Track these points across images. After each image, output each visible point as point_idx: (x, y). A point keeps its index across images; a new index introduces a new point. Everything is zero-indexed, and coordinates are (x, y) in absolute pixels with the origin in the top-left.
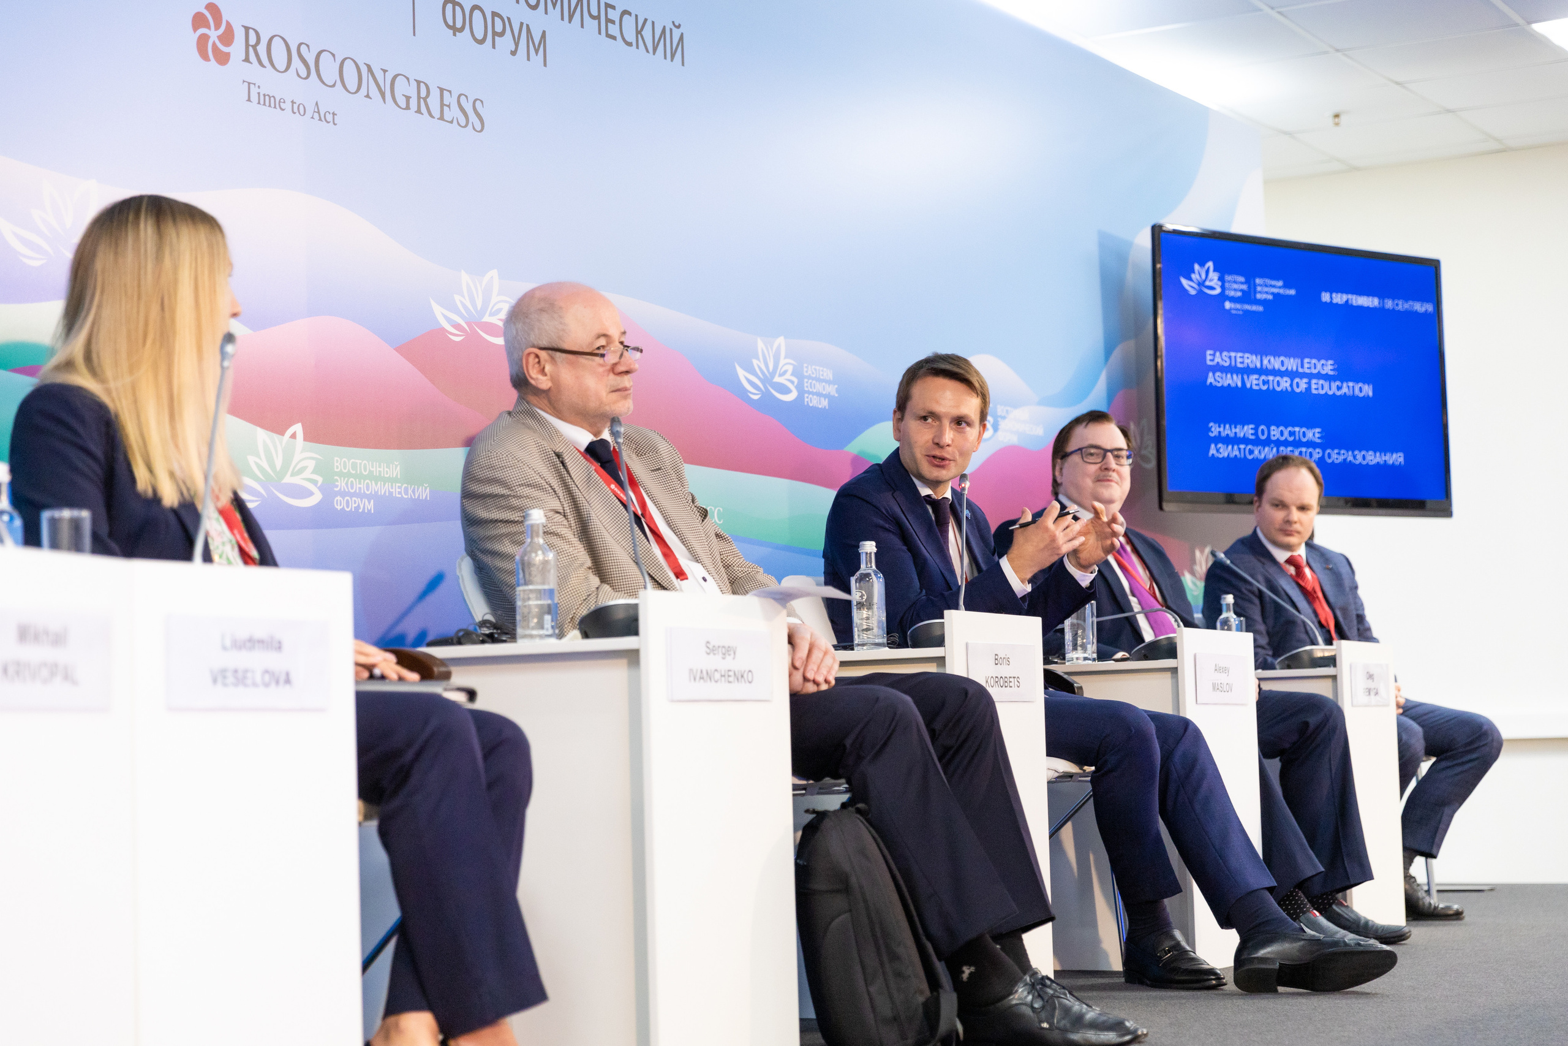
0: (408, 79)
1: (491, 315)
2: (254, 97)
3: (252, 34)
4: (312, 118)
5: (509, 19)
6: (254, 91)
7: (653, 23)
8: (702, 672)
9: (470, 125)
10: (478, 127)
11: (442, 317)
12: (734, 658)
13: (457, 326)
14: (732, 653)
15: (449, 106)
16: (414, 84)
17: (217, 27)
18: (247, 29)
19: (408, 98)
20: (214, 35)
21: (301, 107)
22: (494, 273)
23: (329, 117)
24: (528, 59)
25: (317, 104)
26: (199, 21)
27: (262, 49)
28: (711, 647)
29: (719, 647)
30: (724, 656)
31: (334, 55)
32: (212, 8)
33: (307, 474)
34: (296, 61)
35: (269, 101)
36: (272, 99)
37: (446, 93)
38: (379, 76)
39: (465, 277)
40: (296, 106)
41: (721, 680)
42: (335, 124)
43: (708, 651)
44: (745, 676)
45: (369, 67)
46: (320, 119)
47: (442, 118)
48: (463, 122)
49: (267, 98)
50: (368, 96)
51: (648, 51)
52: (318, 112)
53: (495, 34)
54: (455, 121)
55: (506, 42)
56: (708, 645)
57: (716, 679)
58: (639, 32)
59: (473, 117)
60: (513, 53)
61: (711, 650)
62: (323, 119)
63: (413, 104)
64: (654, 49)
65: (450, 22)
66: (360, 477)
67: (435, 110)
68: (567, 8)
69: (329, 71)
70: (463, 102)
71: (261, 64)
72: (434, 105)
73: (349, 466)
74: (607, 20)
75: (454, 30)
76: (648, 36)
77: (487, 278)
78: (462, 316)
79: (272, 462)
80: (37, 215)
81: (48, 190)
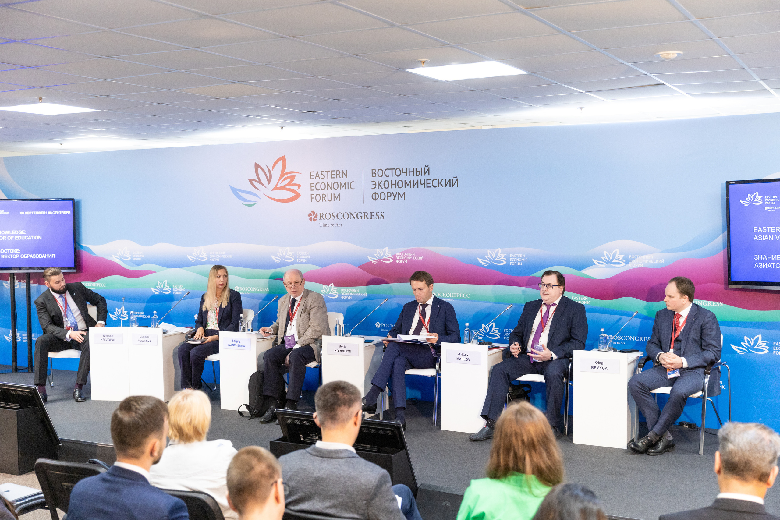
0: (361, 213)
1: (385, 257)
2: (322, 225)
3: (322, 214)
5: (393, 193)
6: (322, 224)
7: (445, 179)
8: (231, 344)
9: (380, 218)
10: (382, 218)
11: (370, 259)
12: (240, 342)
13: (375, 260)
15: (373, 216)
16: (363, 214)
18: (320, 214)
19: (361, 217)
20: (313, 216)
21: (333, 225)
22: (387, 248)
24: (399, 199)
25: (337, 223)
26: (310, 215)
27: (324, 217)
29: (236, 340)
31: (341, 213)
32: (313, 212)
33: (335, 292)
34: (332, 217)
37: (372, 213)
38: (353, 214)
39: (377, 250)
40: (332, 225)
42: (342, 226)
43: (233, 341)
44: (243, 345)
45: (351, 213)
47: (371, 218)
48: (377, 218)
49: (325, 225)
50: (350, 219)
51: (443, 187)
52: (337, 225)
53: (388, 197)
54: (375, 218)
55: (392, 197)
57: (235, 346)
58: (439, 183)
59: (380, 216)
60: (393, 200)
63: (363, 218)
64: (446, 186)
65: (374, 198)
66: (348, 292)
67: (369, 217)
68: (413, 184)
69: (340, 216)
70: (378, 214)
71: (323, 219)
72: (369, 216)
73: (345, 290)
74: (427, 183)
75: (375, 199)
76: (443, 183)
77: (385, 249)
78: (377, 258)
79: (326, 291)
80: (278, 254)
81: (280, 250)
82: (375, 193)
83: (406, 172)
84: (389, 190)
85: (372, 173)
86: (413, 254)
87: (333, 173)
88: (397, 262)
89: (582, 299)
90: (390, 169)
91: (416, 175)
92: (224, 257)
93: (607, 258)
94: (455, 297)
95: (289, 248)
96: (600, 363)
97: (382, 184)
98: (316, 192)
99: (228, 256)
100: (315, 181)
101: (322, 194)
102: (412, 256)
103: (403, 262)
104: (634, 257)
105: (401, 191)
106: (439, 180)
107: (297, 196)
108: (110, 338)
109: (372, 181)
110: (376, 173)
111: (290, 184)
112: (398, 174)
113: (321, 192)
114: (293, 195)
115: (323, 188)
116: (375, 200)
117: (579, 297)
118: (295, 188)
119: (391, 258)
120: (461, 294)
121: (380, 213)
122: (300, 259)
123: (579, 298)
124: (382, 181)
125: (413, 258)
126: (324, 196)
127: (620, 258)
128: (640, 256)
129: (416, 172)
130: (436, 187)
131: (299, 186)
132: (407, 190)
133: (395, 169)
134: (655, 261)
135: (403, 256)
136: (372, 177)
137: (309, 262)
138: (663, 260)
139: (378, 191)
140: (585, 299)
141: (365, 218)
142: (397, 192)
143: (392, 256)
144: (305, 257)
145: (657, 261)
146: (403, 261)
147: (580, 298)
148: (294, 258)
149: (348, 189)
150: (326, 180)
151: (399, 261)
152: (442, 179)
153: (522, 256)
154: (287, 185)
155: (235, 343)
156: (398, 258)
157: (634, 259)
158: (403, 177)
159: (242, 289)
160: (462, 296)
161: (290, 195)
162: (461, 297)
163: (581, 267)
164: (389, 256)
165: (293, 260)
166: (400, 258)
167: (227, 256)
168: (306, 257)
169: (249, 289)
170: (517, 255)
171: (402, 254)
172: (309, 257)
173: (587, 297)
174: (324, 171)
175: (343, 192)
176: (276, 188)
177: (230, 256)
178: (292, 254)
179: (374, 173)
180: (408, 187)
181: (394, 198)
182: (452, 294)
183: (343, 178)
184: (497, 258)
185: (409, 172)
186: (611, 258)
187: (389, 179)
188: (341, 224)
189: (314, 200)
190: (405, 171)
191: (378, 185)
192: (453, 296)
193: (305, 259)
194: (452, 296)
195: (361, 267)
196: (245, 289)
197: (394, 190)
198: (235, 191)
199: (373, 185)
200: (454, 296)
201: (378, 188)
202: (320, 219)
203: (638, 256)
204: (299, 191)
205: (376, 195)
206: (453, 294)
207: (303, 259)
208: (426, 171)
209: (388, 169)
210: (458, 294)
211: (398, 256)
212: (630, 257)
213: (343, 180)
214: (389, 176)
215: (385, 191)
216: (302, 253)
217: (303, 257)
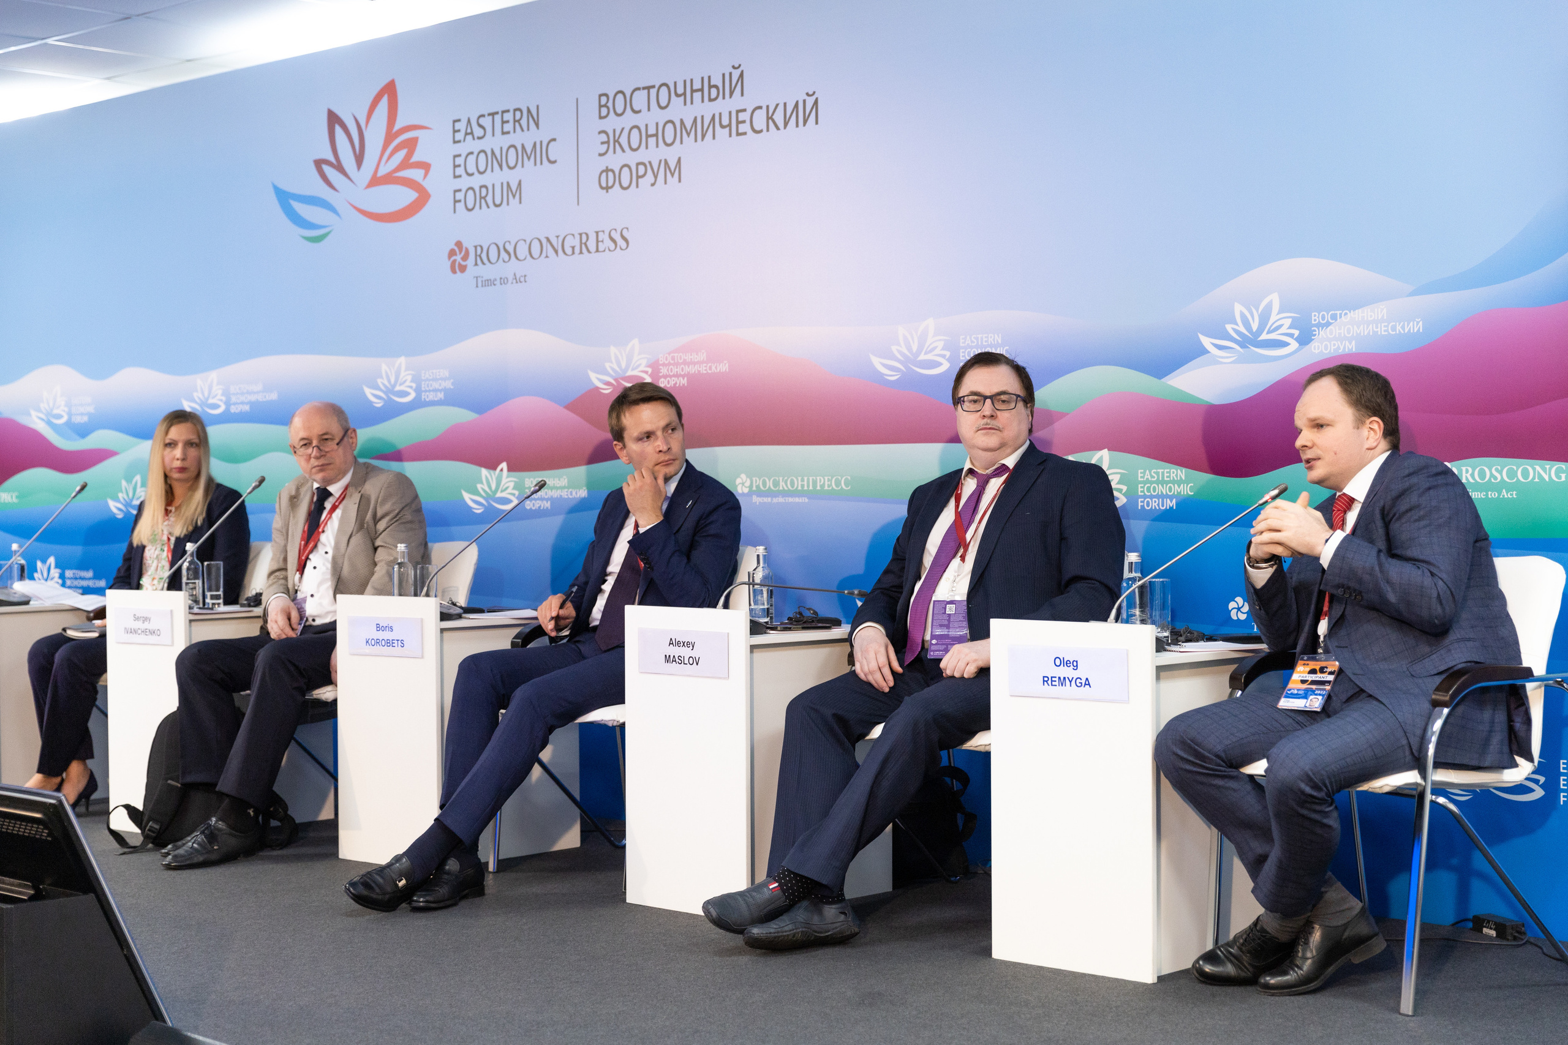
0: (573, 235)
1: (633, 369)
2: (480, 284)
3: (479, 249)
4: (512, 283)
5: (650, 163)
6: (480, 280)
7: (785, 104)
8: (131, 629)
9: (618, 247)
10: (624, 245)
11: (596, 380)
12: (149, 623)
13: (608, 383)
15: (602, 241)
16: (578, 237)
17: (460, 253)
18: (476, 247)
19: (573, 248)
20: (458, 258)
21: (506, 280)
22: (635, 342)
23: (522, 279)
24: (666, 183)
25: (515, 274)
26: (452, 253)
27: (484, 255)
29: (141, 617)
30: (144, 622)
31: (525, 241)
32: (459, 244)
33: (509, 490)
34: (503, 255)
35: (490, 283)
36: (489, 282)
37: (600, 234)
38: (554, 241)
39: (613, 350)
40: (502, 280)
41: (142, 634)
42: (525, 282)
43: (135, 619)
45: (548, 239)
46: (517, 282)
47: (597, 251)
48: (612, 246)
49: (487, 282)
50: (547, 257)
51: (778, 129)
52: (516, 279)
53: (638, 177)
54: (607, 250)
55: (650, 177)
56: (135, 616)
57: (139, 633)
58: (769, 118)
59: (620, 242)
60: (653, 185)
62: (518, 281)
63: (577, 250)
64: (786, 124)
65: (604, 185)
67: (592, 247)
68: (699, 129)
69: (522, 251)
70: (613, 234)
71: (483, 263)
72: (592, 244)
74: (738, 122)
75: (607, 188)
76: (779, 117)
77: (630, 345)
78: (611, 376)
79: (490, 486)
80: (379, 382)
81: (384, 367)
82: (607, 170)
83: (684, 94)
84: (643, 155)
85: (600, 106)
86: (702, 356)
87: (508, 116)
89: (1169, 477)
90: (644, 88)
91: (710, 100)
92: (260, 398)
93: (1242, 329)
94: (811, 488)
95: (402, 360)
96: (1067, 663)
97: (623, 140)
98: (464, 182)
100: (463, 149)
101: (481, 187)
102: (700, 363)
103: (676, 383)
104: (1328, 317)
105: (671, 155)
106: (768, 107)
107: (424, 197)
109: (600, 133)
110: (610, 104)
111: (405, 164)
112: (663, 102)
113: (476, 181)
114: (411, 196)
115: (482, 168)
116: (607, 192)
117: (1161, 471)
118: (416, 174)
119: (646, 372)
120: (826, 478)
121: (619, 232)
122: (430, 391)
123: (1157, 473)
124: (623, 129)
125: (703, 369)
126: (484, 191)
127: (1283, 324)
128: (1346, 314)
129: (709, 90)
130: (761, 131)
131: (425, 167)
132: (688, 150)
133: (657, 87)
134: (1394, 328)
135: (677, 364)
136: (601, 118)
137: (452, 399)
138: (1418, 323)
139: (615, 161)
140: (1177, 476)
141: (581, 252)
142: (660, 161)
143: (649, 366)
144: (440, 385)
145: (1399, 328)
146: (676, 379)
147: (1163, 473)
148: (415, 391)
149: (541, 163)
150: (488, 144)
151: (666, 382)
152: (777, 105)
153: (994, 340)
154: (399, 168)
155: (139, 625)
156: (664, 371)
157: (1328, 324)
158: (679, 111)
160: (829, 486)
161: (404, 196)
162: (826, 488)
163: (1162, 367)
164: (642, 368)
165: (413, 395)
166: (668, 370)
167: (267, 397)
168: (443, 385)
170: (980, 336)
171: (673, 358)
172: (448, 384)
173: (1184, 470)
174: (483, 116)
175: (528, 173)
176: (376, 181)
177: (273, 396)
178: (410, 378)
179: (605, 106)
180: (689, 140)
181: (653, 181)
182: (803, 480)
183: (528, 130)
184: (923, 353)
185: (693, 91)
186: (1255, 327)
187: (640, 120)
188: (525, 276)
189: (460, 206)
190: (680, 91)
191: (615, 141)
192: (806, 488)
193: (441, 391)
194: (803, 486)
195: (572, 407)
197: (653, 154)
198: (284, 198)
199: (603, 143)
200: (808, 486)
201: (615, 152)
202: (476, 264)
203: (1338, 312)
204: (427, 184)
205: (610, 174)
206: (806, 479)
207: (436, 390)
208: (735, 82)
209: (638, 89)
210: (818, 478)
211: (664, 365)
212: (1315, 318)
213: (526, 138)
214: (639, 112)
215: (632, 158)
216: (432, 373)
217: (436, 385)
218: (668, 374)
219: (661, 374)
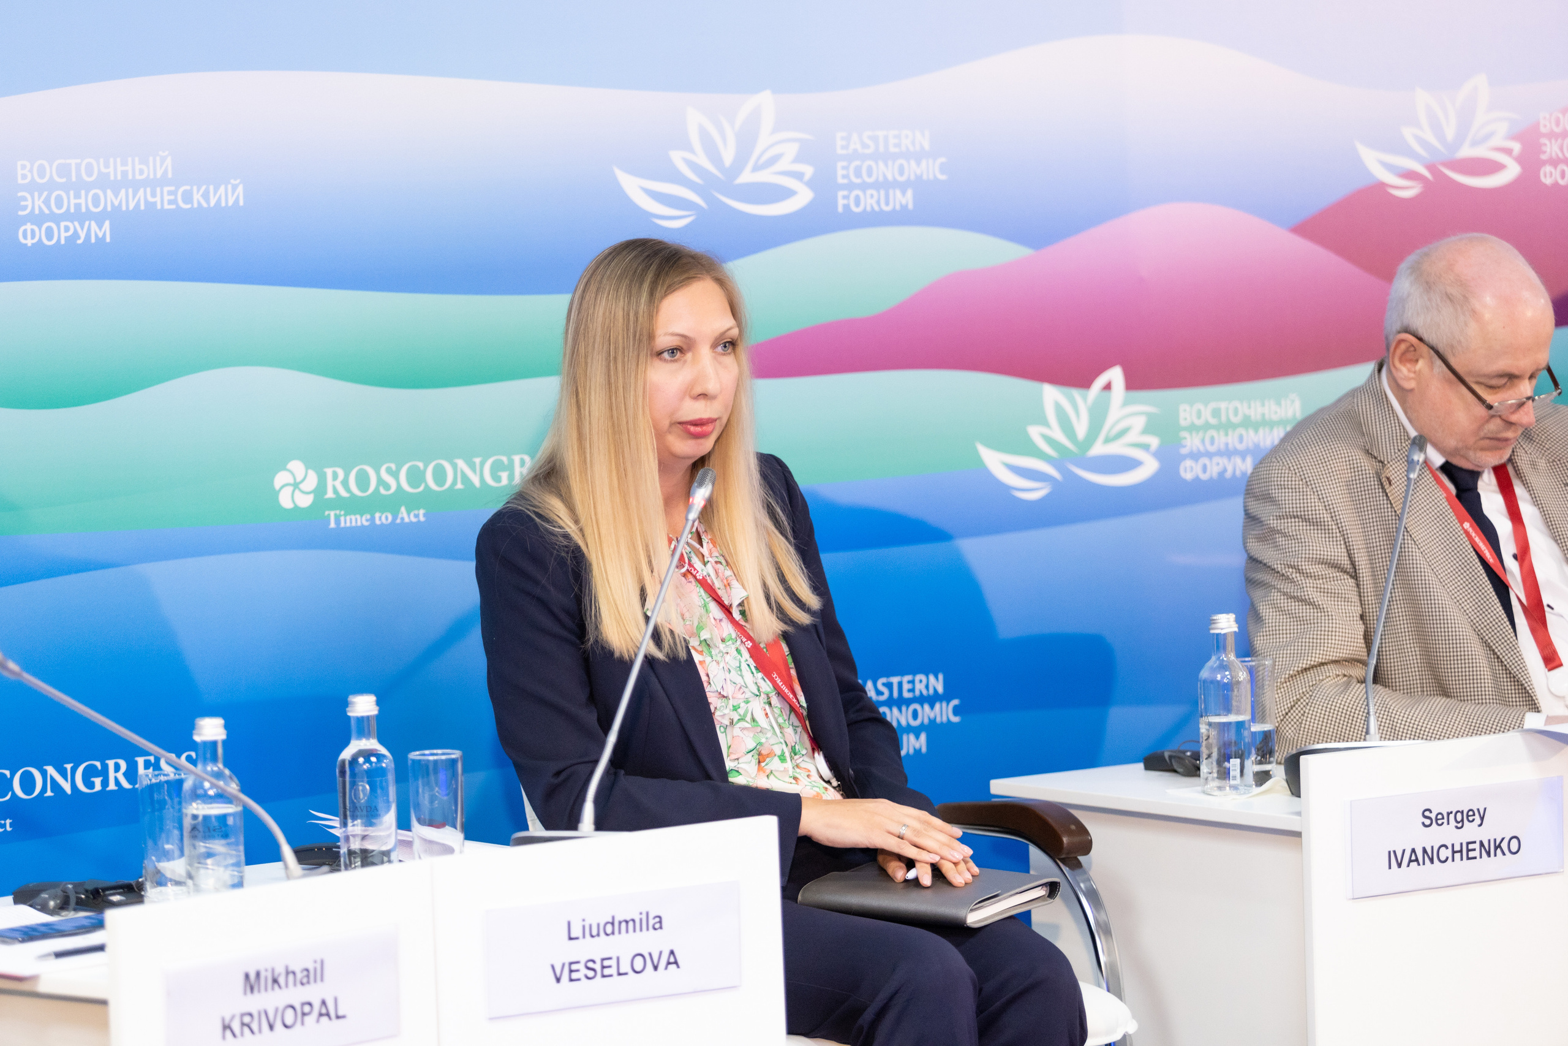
8: (1413, 851)
12: (1480, 825)
14: (1477, 817)
28: (1433, 816)
29: (1449, 814)
30: (1460, 825)
39: (1423, 97)
41: (1453, 860)
43: (1427, 822)
44: (1504, 845)
56: (1427, 813)
57: (1443, 858)
61: (1430, 819)
66: (1227, 427)
73: (1207, 415)
79: (1068, 428)
80: (677, 157)
81: (695, 120)
88: (1549, 176)
92: (163, 200)
95: (765, 101)
99: (206, 195)
108: (295, 995)
119: (1508, 151)
122: (864, 187)
144: (901, 173)
148: (810, 184)
155: (1449, 835)
156: (1551, 149)
159: (345, 483)
164: (1498, 141)
165: (803, 197)
167: (197, 197)
168: (913, 169)
169: (415, 477)
172: (931, 170)
178: (791, 150)
193: (903, 187)
195: (1306, 229)
196: (381, 482)
207: (885, 185)
211: (1552, 135)
216: (875, 139)
217: (889, 171)
218: (1560, 155)
219: (1544, 157)
